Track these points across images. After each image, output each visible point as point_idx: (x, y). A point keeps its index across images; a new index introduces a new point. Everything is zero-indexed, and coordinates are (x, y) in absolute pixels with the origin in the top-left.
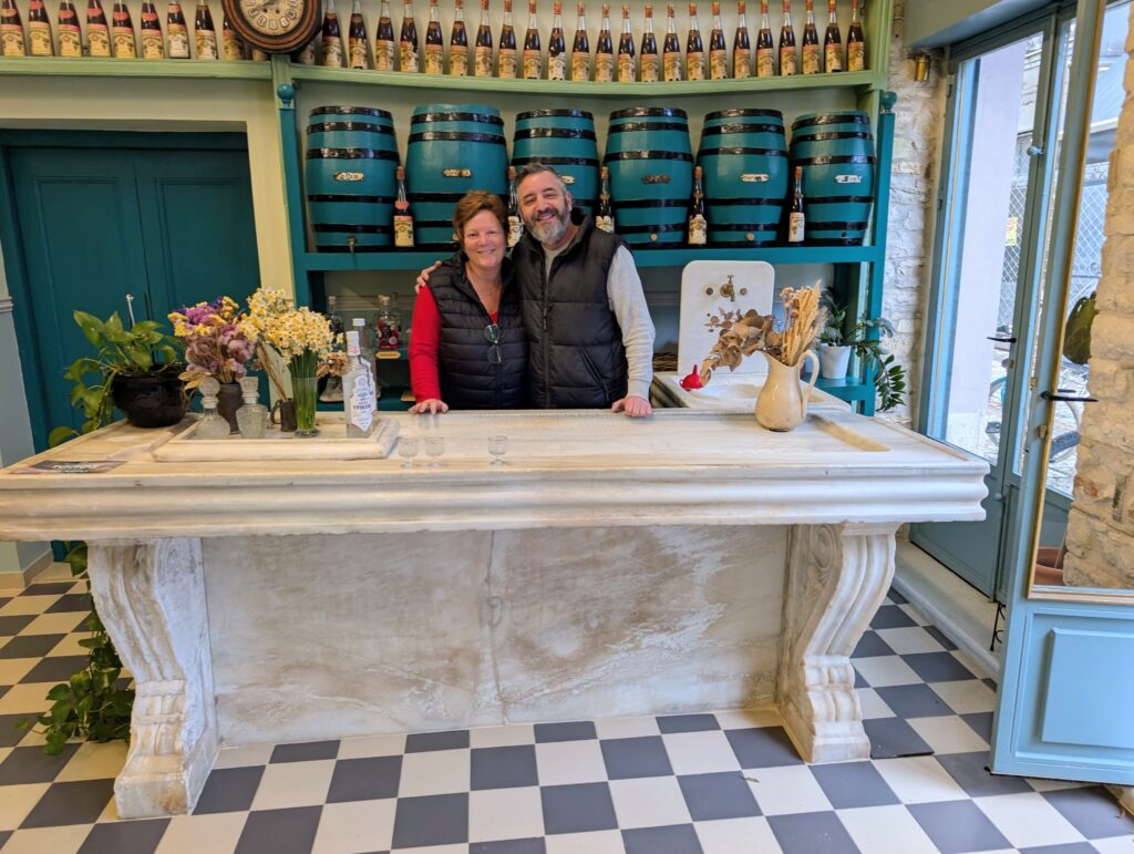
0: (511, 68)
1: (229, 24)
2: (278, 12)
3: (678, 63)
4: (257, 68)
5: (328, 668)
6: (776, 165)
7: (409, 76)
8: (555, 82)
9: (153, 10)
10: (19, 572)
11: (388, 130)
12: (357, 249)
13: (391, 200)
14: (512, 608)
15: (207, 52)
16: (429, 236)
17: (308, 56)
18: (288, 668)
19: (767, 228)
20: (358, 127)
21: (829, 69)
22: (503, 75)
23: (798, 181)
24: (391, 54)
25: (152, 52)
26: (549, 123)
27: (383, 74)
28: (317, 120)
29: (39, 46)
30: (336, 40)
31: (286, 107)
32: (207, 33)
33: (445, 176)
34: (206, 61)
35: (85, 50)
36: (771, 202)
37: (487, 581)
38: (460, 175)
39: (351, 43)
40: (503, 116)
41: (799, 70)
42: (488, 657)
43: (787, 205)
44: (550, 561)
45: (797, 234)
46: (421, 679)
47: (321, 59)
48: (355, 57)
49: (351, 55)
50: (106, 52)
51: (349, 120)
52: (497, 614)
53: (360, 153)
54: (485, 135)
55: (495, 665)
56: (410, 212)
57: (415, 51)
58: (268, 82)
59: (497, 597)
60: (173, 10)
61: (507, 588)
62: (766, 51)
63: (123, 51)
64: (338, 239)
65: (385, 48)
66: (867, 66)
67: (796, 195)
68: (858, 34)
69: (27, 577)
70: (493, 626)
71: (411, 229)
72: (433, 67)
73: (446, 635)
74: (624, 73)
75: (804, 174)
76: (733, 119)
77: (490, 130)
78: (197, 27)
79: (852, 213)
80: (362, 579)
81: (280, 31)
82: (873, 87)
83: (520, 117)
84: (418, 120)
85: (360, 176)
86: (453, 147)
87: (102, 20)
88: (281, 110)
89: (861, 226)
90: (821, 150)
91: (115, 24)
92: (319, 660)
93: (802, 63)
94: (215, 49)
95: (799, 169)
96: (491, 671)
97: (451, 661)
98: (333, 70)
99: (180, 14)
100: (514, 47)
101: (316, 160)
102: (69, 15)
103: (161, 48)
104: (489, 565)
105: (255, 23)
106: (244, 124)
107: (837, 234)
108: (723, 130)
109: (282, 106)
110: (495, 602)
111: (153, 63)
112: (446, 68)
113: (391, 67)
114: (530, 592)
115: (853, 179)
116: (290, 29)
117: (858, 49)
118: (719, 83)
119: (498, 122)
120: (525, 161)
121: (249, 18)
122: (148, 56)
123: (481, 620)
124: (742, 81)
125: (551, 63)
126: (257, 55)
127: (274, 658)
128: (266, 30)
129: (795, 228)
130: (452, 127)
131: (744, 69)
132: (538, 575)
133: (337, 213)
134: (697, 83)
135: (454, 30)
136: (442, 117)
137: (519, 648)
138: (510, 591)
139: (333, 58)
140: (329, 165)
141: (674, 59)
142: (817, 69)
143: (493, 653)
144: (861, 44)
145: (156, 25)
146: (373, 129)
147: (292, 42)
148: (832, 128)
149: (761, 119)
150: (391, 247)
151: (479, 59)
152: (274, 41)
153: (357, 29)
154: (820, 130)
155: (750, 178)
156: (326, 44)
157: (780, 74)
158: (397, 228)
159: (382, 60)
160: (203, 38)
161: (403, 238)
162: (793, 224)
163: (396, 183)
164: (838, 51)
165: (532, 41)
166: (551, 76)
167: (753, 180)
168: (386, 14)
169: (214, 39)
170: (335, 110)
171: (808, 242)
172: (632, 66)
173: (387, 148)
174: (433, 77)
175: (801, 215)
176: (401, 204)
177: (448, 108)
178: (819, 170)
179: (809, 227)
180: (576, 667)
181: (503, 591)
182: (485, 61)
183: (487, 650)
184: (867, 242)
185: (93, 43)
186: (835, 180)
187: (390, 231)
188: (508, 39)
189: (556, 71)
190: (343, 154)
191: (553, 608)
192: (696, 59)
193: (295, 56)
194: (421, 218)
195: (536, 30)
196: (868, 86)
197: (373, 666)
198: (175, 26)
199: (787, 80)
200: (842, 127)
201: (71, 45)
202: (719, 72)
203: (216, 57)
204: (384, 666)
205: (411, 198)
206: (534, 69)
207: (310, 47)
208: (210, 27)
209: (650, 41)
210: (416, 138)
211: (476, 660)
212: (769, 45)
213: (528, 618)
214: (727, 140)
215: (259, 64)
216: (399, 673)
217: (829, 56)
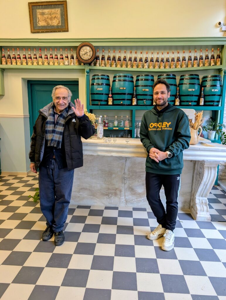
0: (136, 66)
1: (77, 58)
2: (87, 55)
3: (174, 64)
4: (82, 67)
5: (90, 190)
6: (197, 87)
7: (114, 68)
8: (146, 69)
9: (62, 56)
10: (26, 172)
11: (108, 79)
12: (101, 105)
13: (108, 94)
14: (129, 180)
15: (72, 64)
16: (116, 102)
17: (92, 64)
18: (81, 189)
19: (195, 102)
20: (102, 79)
21: (212, 65)
22: (134, 67)
23: (202, 91)
24: (110, 63)
25: (62, 64)
26: (144, 78)
27: (108, 68)
28: (94, 77)
29: (40, 63)
30: (98, 61)
31: (88, 74)
32: (72, 60)
33: (120, 89)
34: (72, 66)
35: (49, 64)
36: (195, 96)
37: (124, 173)
38: (123, 89)
39: (101, 61)
40: (133, 76)
41: (204, 65)
42: (123, 191)
43: (199, 96)
44: (138, 171)
45: (202, 103)
46: (109, 194)
47: (95, 65)
48: (102, 64)
49: (101, 64)
50: (53, 64)
51: (100, 77)
52: (126, 181)
53: (102, 84)
54: (129, 80)
55: (125, 193)
56: (112, 97)
57: (115, 63)
58: (84, 69)
59: (126, 178)
60: (66, 55)
61: (128, 176)
62: (196, 61)
63: (56, 64)
64: (96, 102)
65: (109, 62)
66: (221, 64)
67: (202, 94)
68: (219, 57)
69: (28, 173)
70: (125, 184)
71: (112, 101)
72: (119, 66)
73: (115, 185)
74: (162, 67)
75: (204, 89)
76: (187, 76)
77: (130, 79)
78: (71, 59)
79: (216, 98)
80: (98, 171)
81: (87, 59)
82: (222, 69)
83: (137, 76)
84: (115, 77)
85: (102, 89)
86: (122, 83)
87: (52, 58)
88: (87, 75)
89: (218, 102)
90: (208, 84)
91: (55, 59)
92: (88, 188)
93: (205, 63)
94: (74, 63)
95: (203, 88)
96: (124, 194)
97: (115, 191)
98: (98, 67)
99: (68, 56)
100: (137, 61)
101: (93, 86)
102: (46, 57)
103: (63, 63)
104: (125, 170)
105: (82, 58)
106: (78, 79)
107: (212, 103)
108: (184, 79)
109: (87, 74)
110: (125, 178)
111: (62, 66)
112: (121, 66)
113: (110, 66)
114: (133, 177)
115: (216, 90)
116: (89, 58)
117: (219, 60)
118: (184, 68)
119: (132, 77)
120: (138, 86)
121: (81, 57)
122: (61, 65)
123: (122, 182)
124: (190, 68)
125: (145, 65)
126: (82, 64)
127: (79, 186)
128: (85, 59)
129: (201, 102)
130: (122, 78)
131: (190, 65)
132: (135, 173)
133: (96, 97)
134: (179, 69)
135: (124, 58)
136: (120, 76)
137: (130, 189)
138: (129, 176)
139: (98, 64)
140: (95, 87)
141: (173, 63)
142: (208, 65)
143: (124, 190)
144: (220, 59)
145: (63, 58)
146: (105, 79)
147: (90, 61)
148: (211, 78)
149: (194, 76)
150: (107, 105)
151: (129, 64)
152: (86, 61)
153: (103, 58)
154: (208, 79)
155: (190, 90)
156: (96, 61)
157: (199, 66)
158: (109, 101)
159: (108, 65)
160: (72, 61)
161: (110, 103)
162: (201, 101)
163: (109, 90)
164: (214, 61)
165: (141, 60)
166: (145, 68)
167: (191, 90)
168: (109, 55)
169: (74, 61)
170: (97, 75)
171: (204, 105)
172: (163, 65)
173: (108, 83)
174: (119, 68)
175: (203, 99)
176: (110, 95)
177: (121, 74)
178: (208, 88)
179: (205, 102)
180: (142, 195)
181: (127, 176)
182: (130, 64)
183: (123, 189)
184: (220, 106)
185: (50, 62)
186: (212, 91)
187: (107, 101)
188: (135, 60)
189: (146, 67)
190: (98, 84)
191: (138, 181)
192: (179, 63)
193: (90, 64)
194: (114, 98)
195: (142, 58)
196: (221, 69)
197: (99, 190)
198: (66, 59)
199: (201, 67)
200: (214, 78)
201: (46, 63)
202: (184, 66)
203: (74, 65)
204: (101, 191)
205: (112, 94)
206: (141, 66)
207: (93, 62)
208: (73, 58)
209: (168, 59)
210: (114, 81)
211: (121, 191)
212: (197, 60)
213: (132, 183)
214: (185, 81)
215: (82, 66)
216: (104, 192)
217: (211, 62)
